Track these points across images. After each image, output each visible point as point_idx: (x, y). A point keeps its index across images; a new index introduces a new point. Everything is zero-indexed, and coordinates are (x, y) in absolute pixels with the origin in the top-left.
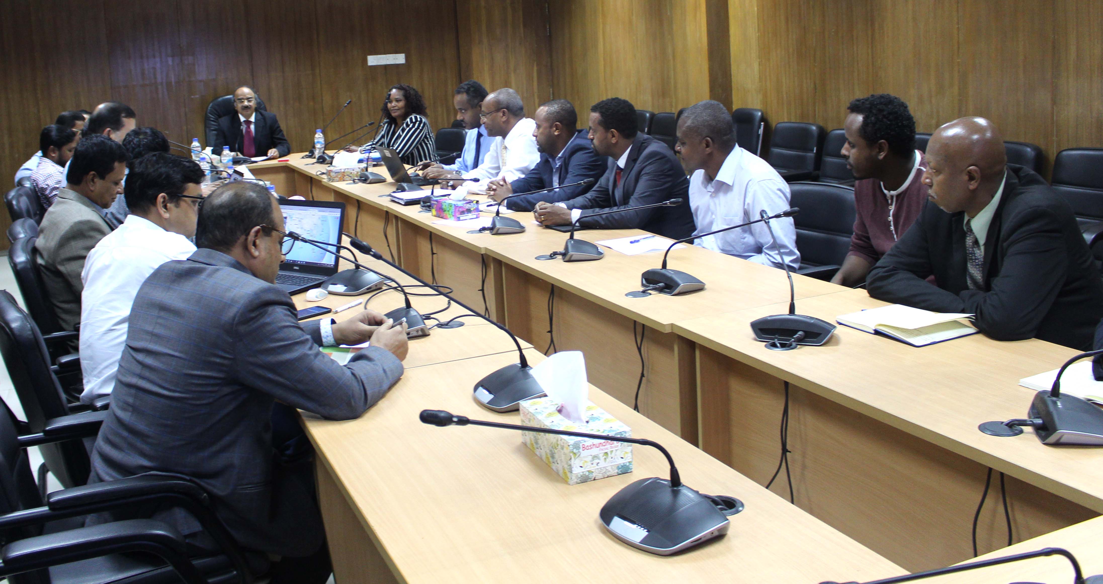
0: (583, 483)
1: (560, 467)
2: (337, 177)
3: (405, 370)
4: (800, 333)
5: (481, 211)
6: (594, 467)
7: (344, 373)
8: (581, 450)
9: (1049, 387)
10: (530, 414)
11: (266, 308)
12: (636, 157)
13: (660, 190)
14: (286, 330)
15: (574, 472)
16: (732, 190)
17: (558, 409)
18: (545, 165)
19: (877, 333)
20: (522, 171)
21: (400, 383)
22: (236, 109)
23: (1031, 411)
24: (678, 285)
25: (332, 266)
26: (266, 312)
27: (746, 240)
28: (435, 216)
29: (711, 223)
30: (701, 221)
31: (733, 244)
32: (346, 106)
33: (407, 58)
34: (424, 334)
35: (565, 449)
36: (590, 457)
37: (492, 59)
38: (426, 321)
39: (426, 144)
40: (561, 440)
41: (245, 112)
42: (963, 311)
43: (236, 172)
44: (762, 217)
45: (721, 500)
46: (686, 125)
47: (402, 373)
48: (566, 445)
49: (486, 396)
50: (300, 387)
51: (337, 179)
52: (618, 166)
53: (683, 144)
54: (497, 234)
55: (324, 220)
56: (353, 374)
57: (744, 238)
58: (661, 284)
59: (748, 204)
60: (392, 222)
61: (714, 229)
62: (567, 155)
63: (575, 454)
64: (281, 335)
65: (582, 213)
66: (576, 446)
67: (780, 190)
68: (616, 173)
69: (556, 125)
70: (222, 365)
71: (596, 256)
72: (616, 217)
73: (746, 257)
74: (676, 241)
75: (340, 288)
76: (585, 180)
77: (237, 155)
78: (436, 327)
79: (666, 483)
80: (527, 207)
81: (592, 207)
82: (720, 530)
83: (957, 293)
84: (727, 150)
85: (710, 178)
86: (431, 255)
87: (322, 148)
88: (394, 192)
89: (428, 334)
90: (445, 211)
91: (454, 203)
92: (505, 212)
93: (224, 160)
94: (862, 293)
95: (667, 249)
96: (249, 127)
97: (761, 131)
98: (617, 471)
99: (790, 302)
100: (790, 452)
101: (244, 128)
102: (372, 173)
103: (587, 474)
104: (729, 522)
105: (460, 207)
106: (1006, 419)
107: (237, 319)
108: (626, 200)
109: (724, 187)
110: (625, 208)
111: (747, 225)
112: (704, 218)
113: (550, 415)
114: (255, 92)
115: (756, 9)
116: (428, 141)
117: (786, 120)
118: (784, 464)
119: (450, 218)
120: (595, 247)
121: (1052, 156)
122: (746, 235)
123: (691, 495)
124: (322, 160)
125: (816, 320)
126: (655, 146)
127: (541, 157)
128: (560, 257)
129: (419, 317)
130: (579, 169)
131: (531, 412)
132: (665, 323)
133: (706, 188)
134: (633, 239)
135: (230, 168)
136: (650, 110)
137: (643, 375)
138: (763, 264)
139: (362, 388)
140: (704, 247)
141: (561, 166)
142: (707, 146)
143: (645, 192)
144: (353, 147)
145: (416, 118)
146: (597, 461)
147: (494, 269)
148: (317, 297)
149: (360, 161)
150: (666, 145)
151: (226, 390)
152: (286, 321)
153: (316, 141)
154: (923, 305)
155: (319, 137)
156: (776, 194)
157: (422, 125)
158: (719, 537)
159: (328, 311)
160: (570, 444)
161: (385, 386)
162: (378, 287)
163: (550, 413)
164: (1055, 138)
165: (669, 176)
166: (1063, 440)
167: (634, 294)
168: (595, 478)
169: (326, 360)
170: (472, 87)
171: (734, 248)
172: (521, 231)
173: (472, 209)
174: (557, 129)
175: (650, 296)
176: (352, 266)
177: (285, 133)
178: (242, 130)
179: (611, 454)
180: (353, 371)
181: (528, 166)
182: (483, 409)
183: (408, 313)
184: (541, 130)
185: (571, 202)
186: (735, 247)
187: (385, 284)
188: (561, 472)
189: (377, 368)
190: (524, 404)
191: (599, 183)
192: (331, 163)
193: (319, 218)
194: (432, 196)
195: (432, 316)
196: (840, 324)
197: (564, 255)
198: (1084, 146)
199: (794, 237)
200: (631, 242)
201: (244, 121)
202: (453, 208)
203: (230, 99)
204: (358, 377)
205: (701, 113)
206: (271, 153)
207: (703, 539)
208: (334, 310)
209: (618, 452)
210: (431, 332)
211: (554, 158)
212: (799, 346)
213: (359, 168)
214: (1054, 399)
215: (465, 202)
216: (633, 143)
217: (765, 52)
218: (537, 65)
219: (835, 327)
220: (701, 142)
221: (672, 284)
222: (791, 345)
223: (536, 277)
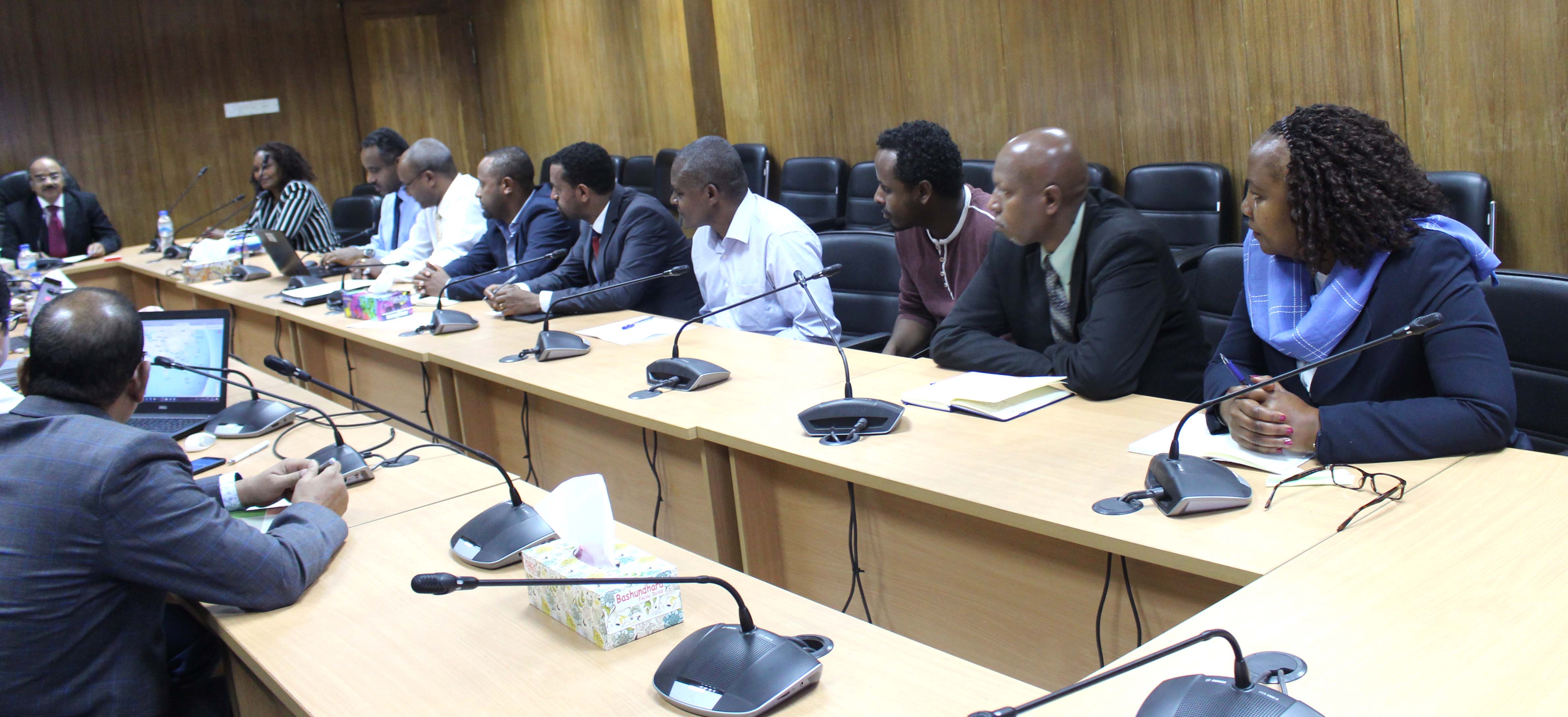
0: (621, 645)
1: (589, 629)
2: (198, 275)
3: (350, 530)
4: (862, 420)
5: (413, 305)
6: (634, 623)
7: (269, 544)
8: (615, 603)
9: (1167, 450)
10: (538, 565)
11: (147, 467)
12: (616, 217)
13: (653, 257)
14: (177, 494)
15: (608, 633)
16: (748, 249)
17: (575, 553)
18: (495, 236)
19: (954, 409)
20: (465, 247)
21: (345, 548)
22: (33, 190)
23: (1147, 480)
24: (696, 377)
25: (217, 399)
26: (147, 472)
27: (771, 311)
28: (351, 317)
29: (724, 294)
30: (709, 292)
31: (755, 318)
32: (200, 177)
33: (282, 104)
34: (366, 478)
35: (594, 604)
36: (628, 611)
37: (401, 100)
38: (366, 460)
39: (317, 220)
40: (587, 593)
41: (47, 194)
42: (1053, 373)
43: (48, 280)
44: (797, 279)
45: (804, 640)
46: (683, 170)
47: (346, 534)
48: (595, 599)
49: (470, 550)
50: (206, 571)
51: (199, 278)
52: (594, 231)
53: (680, 194)
54: (441, 333)
55: (200, 336)
56: (282, 543)
57: (769, 309)
58: (674, 378)
59: (771, 265)
60: (287, 332)
61: (730, 300)
62: (524, 220)
63: (608, 609)
64: (172, 502)
65: (553, 296)
66: (609, 598)
67: (809, 244)
68: (592, 241)
69: (506, 180)
70: (83, 556)
71: (581, 350)
72: (599, 298)
73: (774, 333)
74: (686, 322)
75: (233, 429)
76: (555, 252)
77: (41, 256)
78: (380, 467)
79: (735, 628)
80: (475, 295)
81: (563, 287)
82: (811, 678)
83: (1041, 350)
84: (737, 198)
85: (718, 235)
86: (348, 372)
87: (170, 237)
88: (286, 290)
89: (371, 477)
90: (364, 309)
91: (376, 297)
92: (449, 304)
93: (23, 265)
94: (927, 363)
95: (678, 331)
96: (54, 215)
97: (766, 172)
98: (663, 623)
99: (845, 382)
100: (863, 571)
101: (47, 217)
102: (250, 267)
103: (626, 632)
104: (822, 666)
105: (386, 302)
106: (1122, 494)
107: (103, 487)
108: (608, 274)
109: (737, 246)
110: (609, 284)
111: (772, 292)
112: (714, 287)
113: (566, 562)
114: (62, 164)
115: (749, 15)
116: (319, 215)
117: (797, 155)
118: (857, 588)
119: (372, 317)
120: (578, 339)
121: (1122, 178)
122: (770, 305)
123: (768, 638)
124: (172, 254)
125: (880, 402)
126: (640, 201)
127: (489, 225)
128: (533, 356)
129: (357, 456)
130: (543, 238)
131: (540, 563)
132: (687, 427)
133: (714, 248)
134: (625, 324)
135: (35, 276)
136: (619, 153)
137: (660, 499)
138: (795, 339)
139: (296, 561)
140: (717, 326)
141: (516, 236)
142: (711, 195)
143: (633, 262)
144: (217, 232)
145: (296, 185)
146: (638, 614)
147: (443, 380)
148: (201, 445)
149: (232, 251)
150: (655, 199)
151: (93, 591)
152: (177, 481)
153: (160, 227)
154: (1003, 370)
155: (165, 222)
156: (805, 249)
157: (306, 194)
158: (809, 687)
159: (221, 462)
160: (600, 597)
161: (327, 555)
162: (288, 421)
163: (566, 561)
164: (1123, 155)
165: (661, 237)
166: (1190, 508)
167: (640, 395)
168: (637, 637)
169: (241, 528)
170: (385, 136)
171: (757, 323)
172: (473, 327)
173: (402, 304)
174: (507, 186)
175: (661, 395)
176: (247, 396)
177: (110, 219)
178: (44, 221)
179: (654, 603)
180: (282, 540)
181: (472, 239)
182: (467, 567)
183: (340, 451)
184: (486, 188)
185: (535, 281)
186: (757, 321)
187: (297, 416)
188: (591, 635)
189: (313, 531)
190: (528, 554)
191: (570, 254)
192: (187, 257)
193: (192, 335)
194: (343, 291)
195: (373, 452)
196: (908, 404)
197: (538, 353)
198: (1157, 161)
199: (831, 302)
200: (624, 328)
201: (48, 207)
202: (375, 304)
203: (22, 177)
204: (289, 546)
205: (701, 153)
206: (93, 250)
207: (791, 693)
208: (229, 460)
209: (663, 600)
210: (375, 474)
211: (506, 226)
212: (861, 437)
213: (230, 261)
214: (1174, 461)
215: (390, 295)
216: (610, 199)
217: (764, 70)
218: (463, 104)
219: (903, 408)
220: (702, 190)
221: (688, 377)
222: (851, 437)
223: (502, 385)
